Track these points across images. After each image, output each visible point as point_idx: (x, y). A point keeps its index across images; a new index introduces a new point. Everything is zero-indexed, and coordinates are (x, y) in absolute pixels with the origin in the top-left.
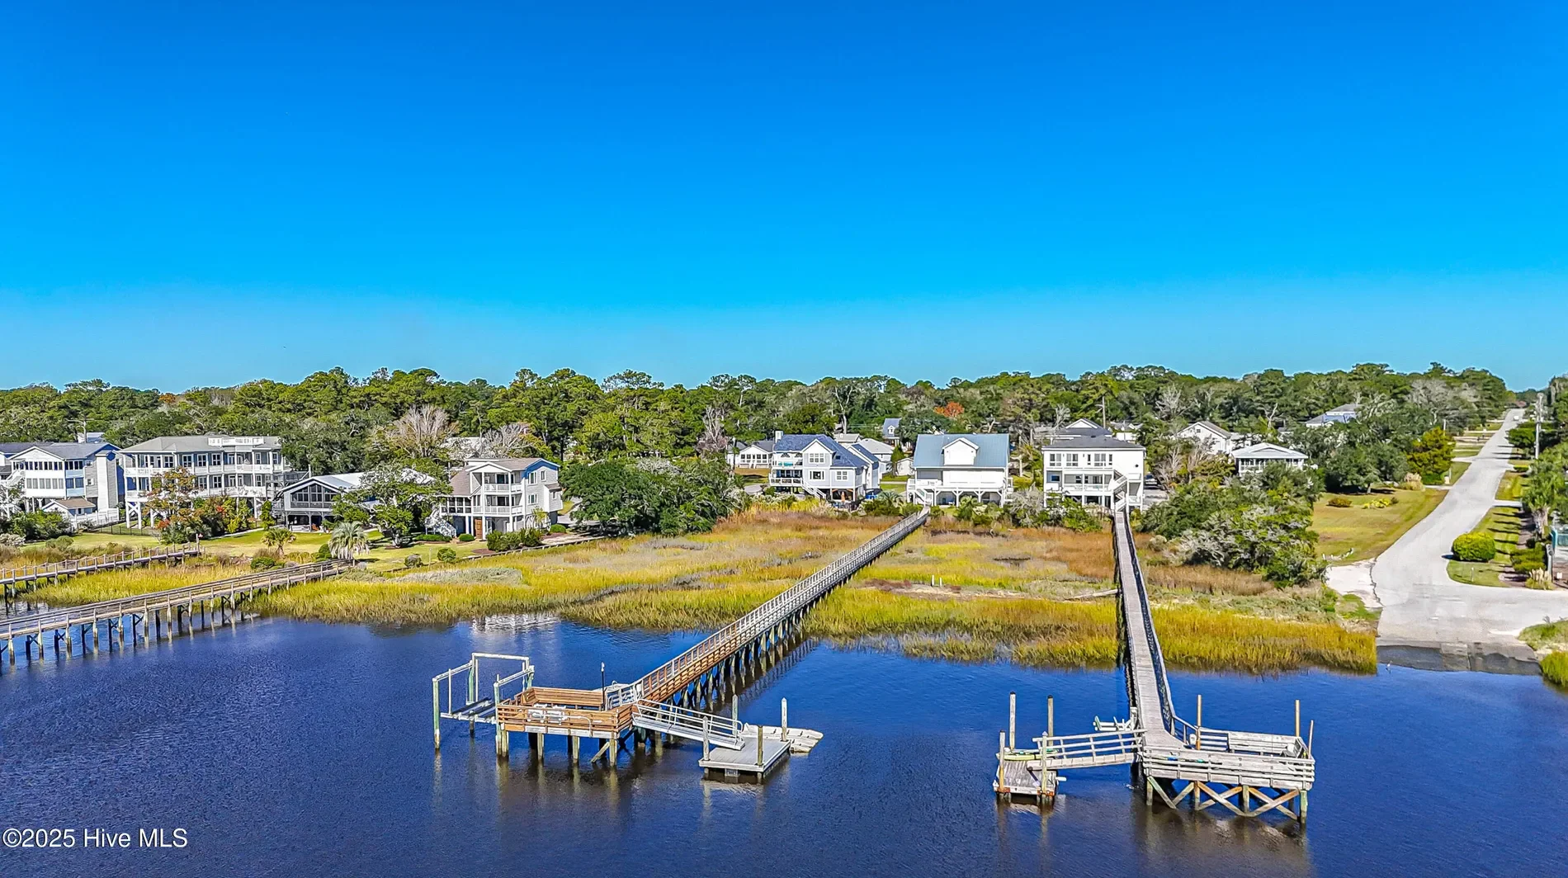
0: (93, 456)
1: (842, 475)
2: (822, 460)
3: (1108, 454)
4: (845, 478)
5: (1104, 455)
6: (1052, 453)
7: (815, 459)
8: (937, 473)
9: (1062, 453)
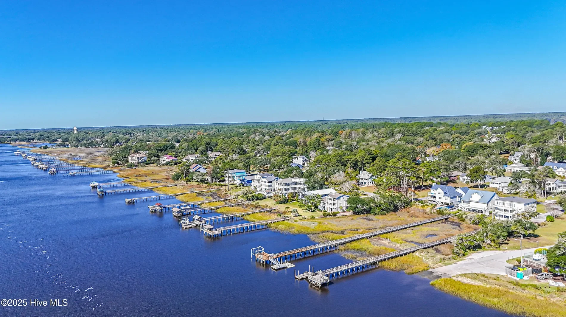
0: (274, 180)
1: (446, 199)
2: (441, 194)
3: (513, 204)
4: (447, 200)
5: (512, 204)
6: (498, 201)
7: (440, 194)
8: (468, 202)
9: (500, 202)
